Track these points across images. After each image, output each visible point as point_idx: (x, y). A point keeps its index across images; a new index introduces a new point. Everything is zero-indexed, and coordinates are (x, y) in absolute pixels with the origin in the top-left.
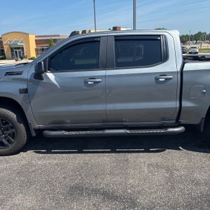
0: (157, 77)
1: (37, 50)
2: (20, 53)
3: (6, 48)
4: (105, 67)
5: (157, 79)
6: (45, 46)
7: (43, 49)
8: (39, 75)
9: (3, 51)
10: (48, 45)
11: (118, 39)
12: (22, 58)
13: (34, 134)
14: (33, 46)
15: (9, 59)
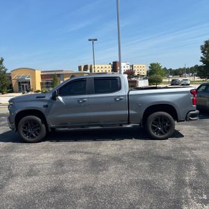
0: (115, 98)
1: (42, 84)
2: (26, 87)
3: (14, 83)
4: (89, 93)
5: (115, 99)
6: (50, 80)
7: (47, 83)
8: (54, 98)
9: (11, 85)
10: (52, 79)
11: (96, 79)
12: (28, 91)
13: (50, 130)
14: (38, 80)
15: (17, 92)
